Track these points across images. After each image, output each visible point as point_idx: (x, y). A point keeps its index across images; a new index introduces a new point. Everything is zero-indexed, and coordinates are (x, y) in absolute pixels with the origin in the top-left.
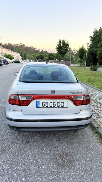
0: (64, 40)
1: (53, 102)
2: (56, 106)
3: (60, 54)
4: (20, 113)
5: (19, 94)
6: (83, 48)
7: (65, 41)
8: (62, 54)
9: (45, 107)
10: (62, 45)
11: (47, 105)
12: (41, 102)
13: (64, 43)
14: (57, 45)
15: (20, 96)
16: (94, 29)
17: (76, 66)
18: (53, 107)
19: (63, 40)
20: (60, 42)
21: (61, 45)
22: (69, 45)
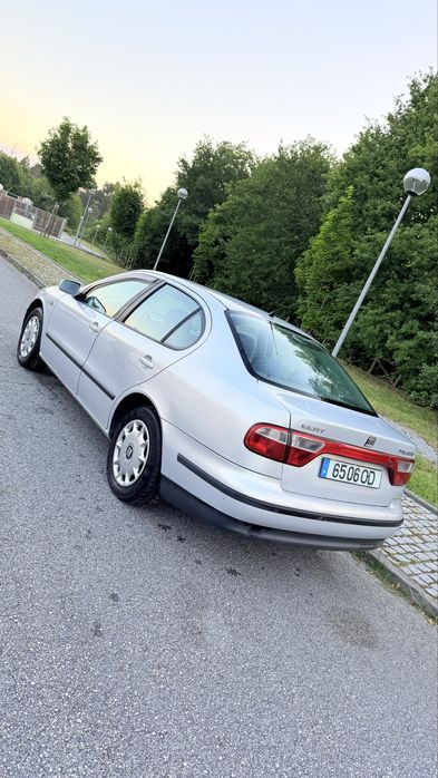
0: (85, 128)
1: (355, 467)
2: (359, 482)
3: (54, 181)
4: (275, 486)
5: (292, 427)
6: (137, 190)
7: (86, 136)
8: (62, 186)
9: (338, 478)
10: (70, 145)
11: (342, 474)
12: (334, 461)
13: (81, 141)
14: (50, 138)
15: (295, 437)
16: (203, 139)
17: (85, 248)
18: (352, 481)
19: (81, 128)
20: (66, 129)
21: (65, 144)
22: (99, 160)
